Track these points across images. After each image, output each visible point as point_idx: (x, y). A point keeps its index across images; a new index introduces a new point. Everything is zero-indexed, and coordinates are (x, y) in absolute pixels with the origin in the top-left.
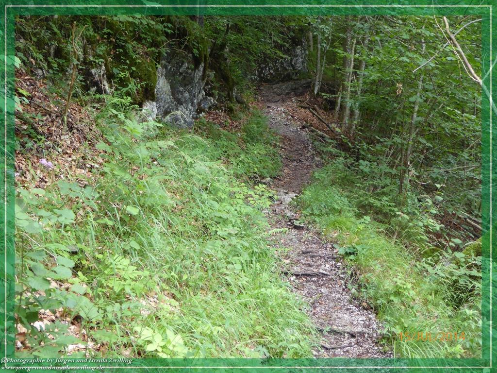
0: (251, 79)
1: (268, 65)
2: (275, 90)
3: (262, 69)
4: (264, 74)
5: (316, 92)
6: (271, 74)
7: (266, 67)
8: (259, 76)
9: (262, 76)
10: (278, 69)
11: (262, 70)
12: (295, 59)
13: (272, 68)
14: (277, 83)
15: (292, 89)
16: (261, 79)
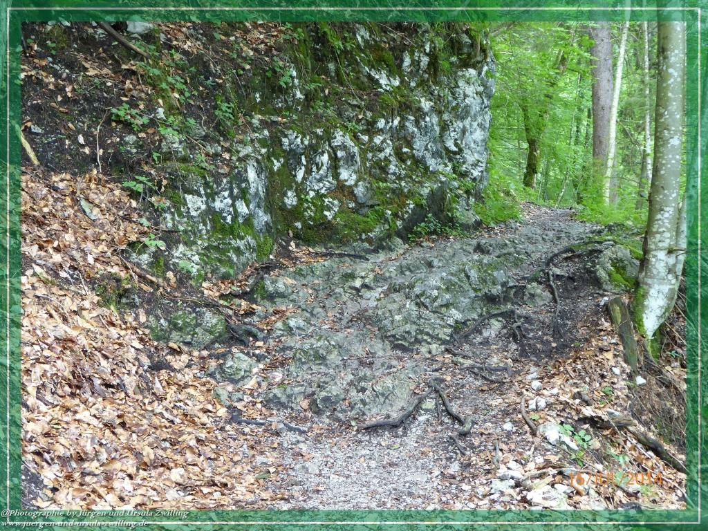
0: (212, 215)
1: (329, 137)
2: (371, 299)
3: (292, 157)
4: (300, 190)
5: (650, 323)
6: (342, 190)
7: (313, 150)
8: (272, 202)
9: (291, 199)
10: (382, 167)
11: (289, 169)
12: (459, 124)
13: (350, 158)
14: (380, 246)
15: (491, 299)
16: (284, 216)
